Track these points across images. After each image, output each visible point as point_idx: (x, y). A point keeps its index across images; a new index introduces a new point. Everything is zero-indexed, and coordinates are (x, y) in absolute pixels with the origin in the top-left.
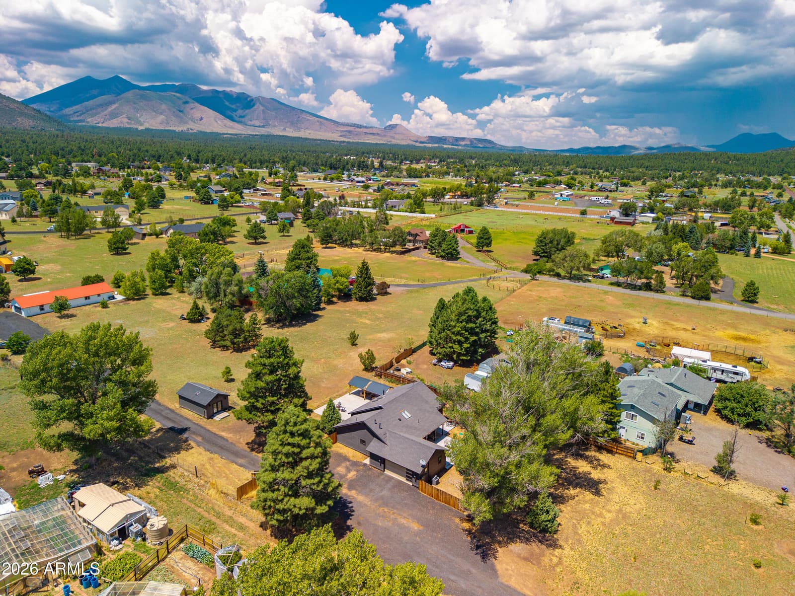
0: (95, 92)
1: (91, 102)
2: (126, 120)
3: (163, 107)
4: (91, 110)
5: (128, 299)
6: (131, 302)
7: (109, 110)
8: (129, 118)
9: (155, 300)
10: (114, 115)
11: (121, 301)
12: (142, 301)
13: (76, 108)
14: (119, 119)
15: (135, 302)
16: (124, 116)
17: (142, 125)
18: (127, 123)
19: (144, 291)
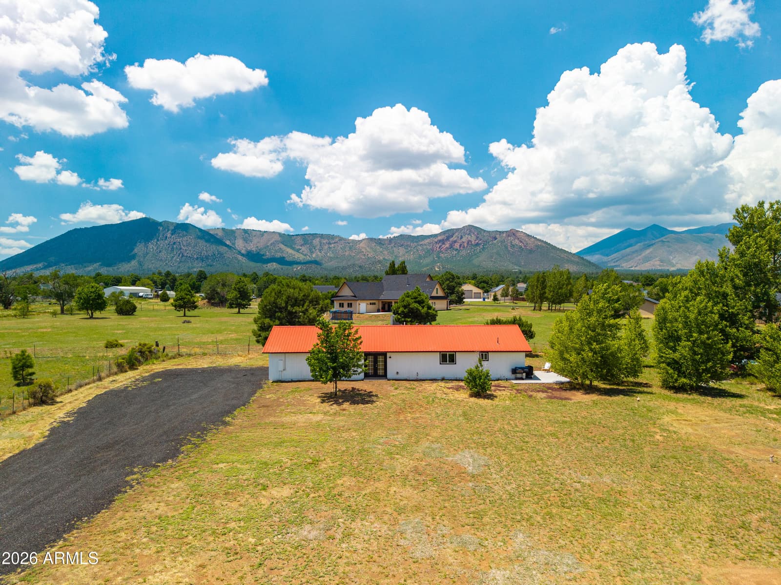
0: (633, 241)
1: (628, 250)
2: (658, 263)
3: (699, 247)
4: (626, 256)
5: (572, 387)
6: (579, 397)
7: (643, 255)
8: (662, 261)
9: (672, 406)
10: (647, 259)
11: (547, 388)
12: (620, 398)
13: (615, 256)
14: (652, 262)
15: (595, 397)
16: (657, 259)
17: (674, 266)
18: (660, 265)
19: (634, 370)
